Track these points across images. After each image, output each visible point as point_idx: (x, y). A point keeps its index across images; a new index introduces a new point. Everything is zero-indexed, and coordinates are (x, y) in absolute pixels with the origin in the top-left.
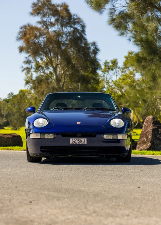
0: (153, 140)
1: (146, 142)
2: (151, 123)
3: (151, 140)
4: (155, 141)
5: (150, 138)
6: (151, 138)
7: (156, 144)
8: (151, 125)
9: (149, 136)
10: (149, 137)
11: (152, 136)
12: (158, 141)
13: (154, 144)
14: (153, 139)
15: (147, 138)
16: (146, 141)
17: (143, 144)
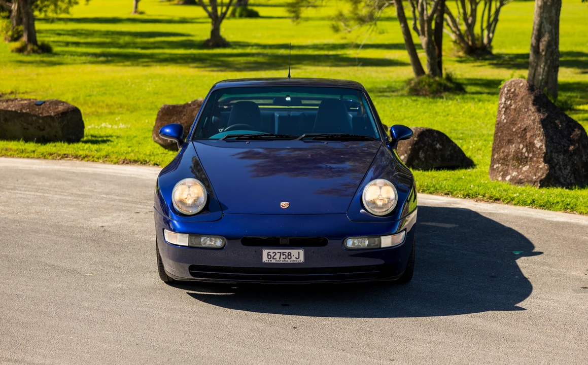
0: (549, 154)
1: (526, 158)
2: (531, 103)
3: (546, 154)
4: (554, 155)
5: (540, 148)
6: (544, 147)
7: (556, 165)
8: (533, 108)
9: (536, 142)
10: (538, 144)
11: (546, 142)
12: (562, 156)
13: (554, 165)
14: (549, 151)
15: (530, 146)
16: (526, 154)
17: (520, 164)
